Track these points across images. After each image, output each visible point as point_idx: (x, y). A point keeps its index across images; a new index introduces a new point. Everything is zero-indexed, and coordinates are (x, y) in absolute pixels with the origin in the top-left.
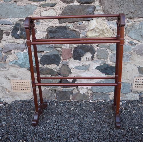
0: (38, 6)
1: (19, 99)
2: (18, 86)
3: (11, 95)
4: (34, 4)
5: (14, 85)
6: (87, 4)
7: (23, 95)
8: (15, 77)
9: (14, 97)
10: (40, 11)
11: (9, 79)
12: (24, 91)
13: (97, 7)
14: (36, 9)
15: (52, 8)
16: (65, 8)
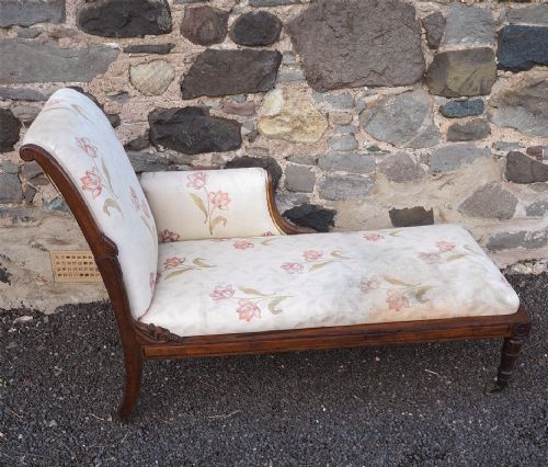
0: (122, 50)
1: (76, 301)
2: (72, 266)
3: (52, 292)
4: (108, 44)
5: (58, 263)
6: (260, 49)
7: (85, 288)
8: (62, 243)
9: (63, 295)
10: (127, 66)
11: (45, 250)
12: (89, 279)
13: (285, 57)
14: (115, 59)
15: (160, 57)
16: (200, 56)
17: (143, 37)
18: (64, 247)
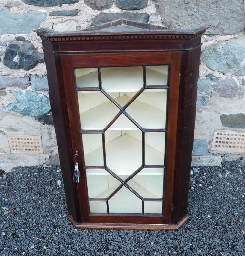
0: (48, 14)
1: (23, 165)
2: (21, 144)
3: (10, 159)
4: (40, 11)
5: (13, 142)
6: (135, 12)
7: (29, 157)
8: (15, 130)
9: (16, 161)
10: (51, 24)
11: (5, 134)
12: (31, 152)
13: (151, 17)
14: (44, 20)
15: (71, 18)
16: (96, 17)
17: (61, 6)
18: (16, 133)
